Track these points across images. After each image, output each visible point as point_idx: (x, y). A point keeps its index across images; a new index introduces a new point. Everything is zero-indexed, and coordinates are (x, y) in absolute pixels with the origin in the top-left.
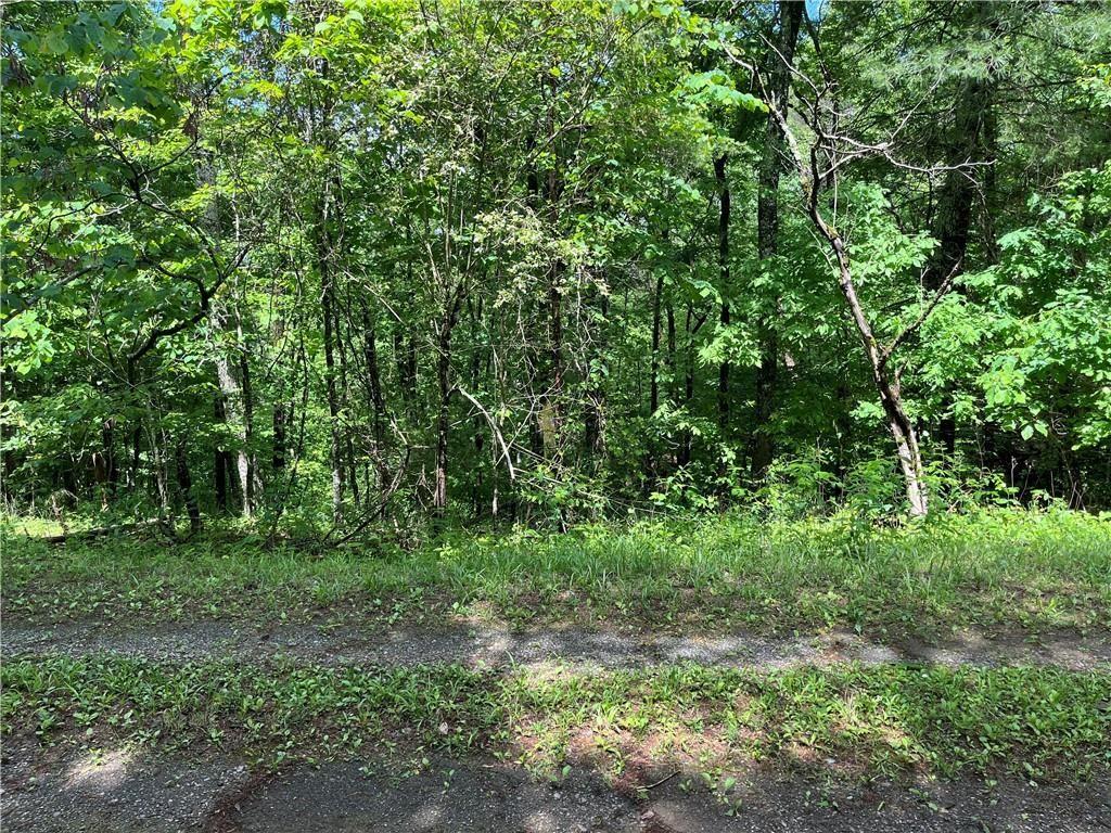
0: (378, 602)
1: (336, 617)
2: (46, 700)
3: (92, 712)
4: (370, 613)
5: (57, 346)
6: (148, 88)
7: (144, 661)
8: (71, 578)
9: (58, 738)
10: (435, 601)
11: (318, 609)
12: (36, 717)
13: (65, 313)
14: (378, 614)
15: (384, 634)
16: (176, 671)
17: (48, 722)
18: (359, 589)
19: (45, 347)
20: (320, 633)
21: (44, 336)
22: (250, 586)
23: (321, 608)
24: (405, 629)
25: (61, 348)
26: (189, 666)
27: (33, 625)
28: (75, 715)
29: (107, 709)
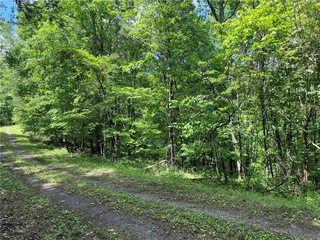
0: (286, 213)
1: (272, 216)
2: (194, 223)
3: (205, 229)
4: (284, 217)
5: (194, 131)
6: (217, 65)
7: (217, 218)
8: (198, 191)
9: (197, 235)
10: (307, 216)
11: (266, 212)
12: (192, 227)
13: (196, 122)
14: (287, 217)
15: (289, 224)
16: (226, 223)
17: (195, 230)
18: (279, 207)
19: (191, 131)
20: (267, 220)
21: (191, 128)
22: (244, 201)
23: (267, 212)
24: (297, 224)
25: (195, 131)
26: (229, 222)
27: (190, 202)
28: (201, 229)
29: (209, 229)
